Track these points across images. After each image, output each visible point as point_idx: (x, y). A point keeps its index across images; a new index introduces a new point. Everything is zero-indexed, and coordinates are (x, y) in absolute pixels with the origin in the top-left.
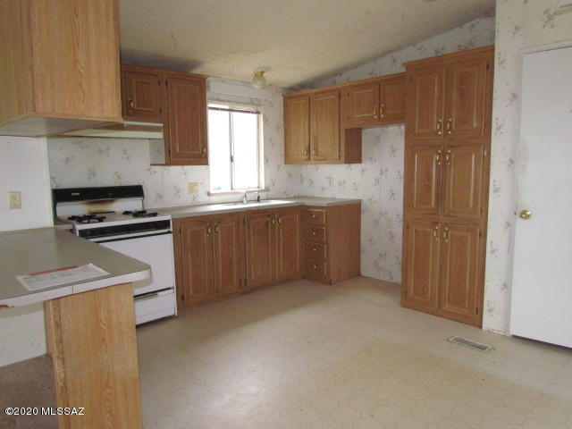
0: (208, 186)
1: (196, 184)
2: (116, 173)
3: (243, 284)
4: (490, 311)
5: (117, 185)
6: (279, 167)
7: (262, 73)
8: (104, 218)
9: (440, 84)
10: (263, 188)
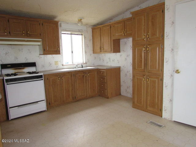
0: (62, 62)
1: (57, 62)
2: (26, 58)
3: (74, 98)
4: (165, 110)
5: (27, 62)
6: (91, 55)
7: (81, 19)
8: (17, 74)
9: (145, 20)
10: (85, 63)
